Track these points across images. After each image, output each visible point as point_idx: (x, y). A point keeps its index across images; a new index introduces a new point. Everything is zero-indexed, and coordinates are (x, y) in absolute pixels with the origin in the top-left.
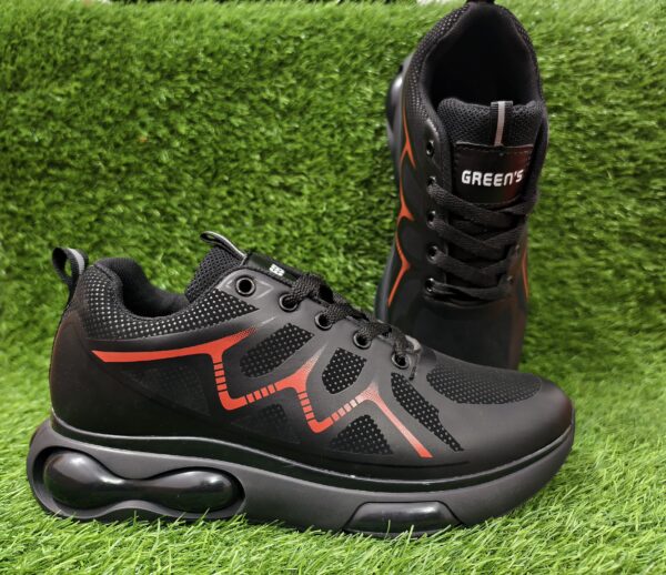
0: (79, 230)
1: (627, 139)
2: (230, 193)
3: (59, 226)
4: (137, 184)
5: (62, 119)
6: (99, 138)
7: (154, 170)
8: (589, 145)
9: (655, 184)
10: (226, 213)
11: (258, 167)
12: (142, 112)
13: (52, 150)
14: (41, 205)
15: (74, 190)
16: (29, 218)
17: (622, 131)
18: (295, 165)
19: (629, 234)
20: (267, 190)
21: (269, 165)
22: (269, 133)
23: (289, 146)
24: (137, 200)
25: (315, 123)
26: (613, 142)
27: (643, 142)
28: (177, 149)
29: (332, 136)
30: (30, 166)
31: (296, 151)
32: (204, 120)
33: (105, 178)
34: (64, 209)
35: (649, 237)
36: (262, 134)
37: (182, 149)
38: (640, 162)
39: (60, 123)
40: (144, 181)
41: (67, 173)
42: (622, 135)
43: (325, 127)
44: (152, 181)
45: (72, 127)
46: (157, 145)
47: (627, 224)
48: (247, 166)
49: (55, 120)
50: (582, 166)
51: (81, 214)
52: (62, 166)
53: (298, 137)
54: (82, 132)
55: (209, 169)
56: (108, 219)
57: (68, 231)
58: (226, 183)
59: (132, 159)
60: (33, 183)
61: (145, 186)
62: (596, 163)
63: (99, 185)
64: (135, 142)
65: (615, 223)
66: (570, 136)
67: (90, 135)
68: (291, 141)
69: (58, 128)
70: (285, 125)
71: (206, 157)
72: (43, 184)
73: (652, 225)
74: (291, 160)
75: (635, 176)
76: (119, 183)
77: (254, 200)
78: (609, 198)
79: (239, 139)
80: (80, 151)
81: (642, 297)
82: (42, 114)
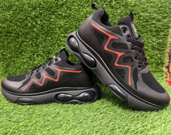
0: (16, 49)
1: (154, 22)
2: (52, 39)
3: (11, 48)
4: (29, 37)
5: (9, 21)
6: (19, 25)
7: (33, 33)
8: (144, 23)
9: (161, 34)
10: (51, 44)
11: (58, 32)
12: (28, 18)
13: (8, 29)
14: (6, 43)
15: (14, 39)
16: (4, 46)
17: (153, 20)
18: (67, 31)
19: (154, 47)
20: (61, 38)
21: (61, 31)
22: (60, 23)
23: (66, 26)
24: (29, 41)
25: (72, 20)
26: (150, 23)
27: (158, 22)
28: (38, 28)
29: (76, 23)
30: (3, 33)
31: (67, 27)
32: (44, 20)
33: (21, 36)
34: (12, 44)
35: (159, 48)
36: (59, 23)
37: (39, 28)
38: (157, 28)
39: (9, 22)
40: (31, 36)
41: (12, 35)
42: (153, 21)
43: (74, 21)
44: (32, 36)
45: (12, 23)
46: (33, 27)
47: (154, 44)
48: (55, 32)
49: (8, 21)
50: (142, 29)
51: (16, 45)
52: (11, 33)
53: (68, 23)
54: (14, 24)
55: (46, 33)
56: (22, 46)
57: (13, 49)
58: (50, 36)
59: (27, 31)
60: (4, 37)
61: (31, 37)
62: (145, 28)
63: (20, 37)
64: (27, 26)
65: (150, 44)
66: (139, 22)
67: (16, 24)
68: (66, 25)
69: (8, 23)
70: (64, 21)
71: (45, 30)
72: (6, 38)
73: (160, 45)
74: (66, 29)
75: (156, 32)
76: (25, 37)
77: (58, 40)
78: (149, 38)
79: (53, 25)
80: (14, 29)
81: (157, 63)
82: (4, 20)
